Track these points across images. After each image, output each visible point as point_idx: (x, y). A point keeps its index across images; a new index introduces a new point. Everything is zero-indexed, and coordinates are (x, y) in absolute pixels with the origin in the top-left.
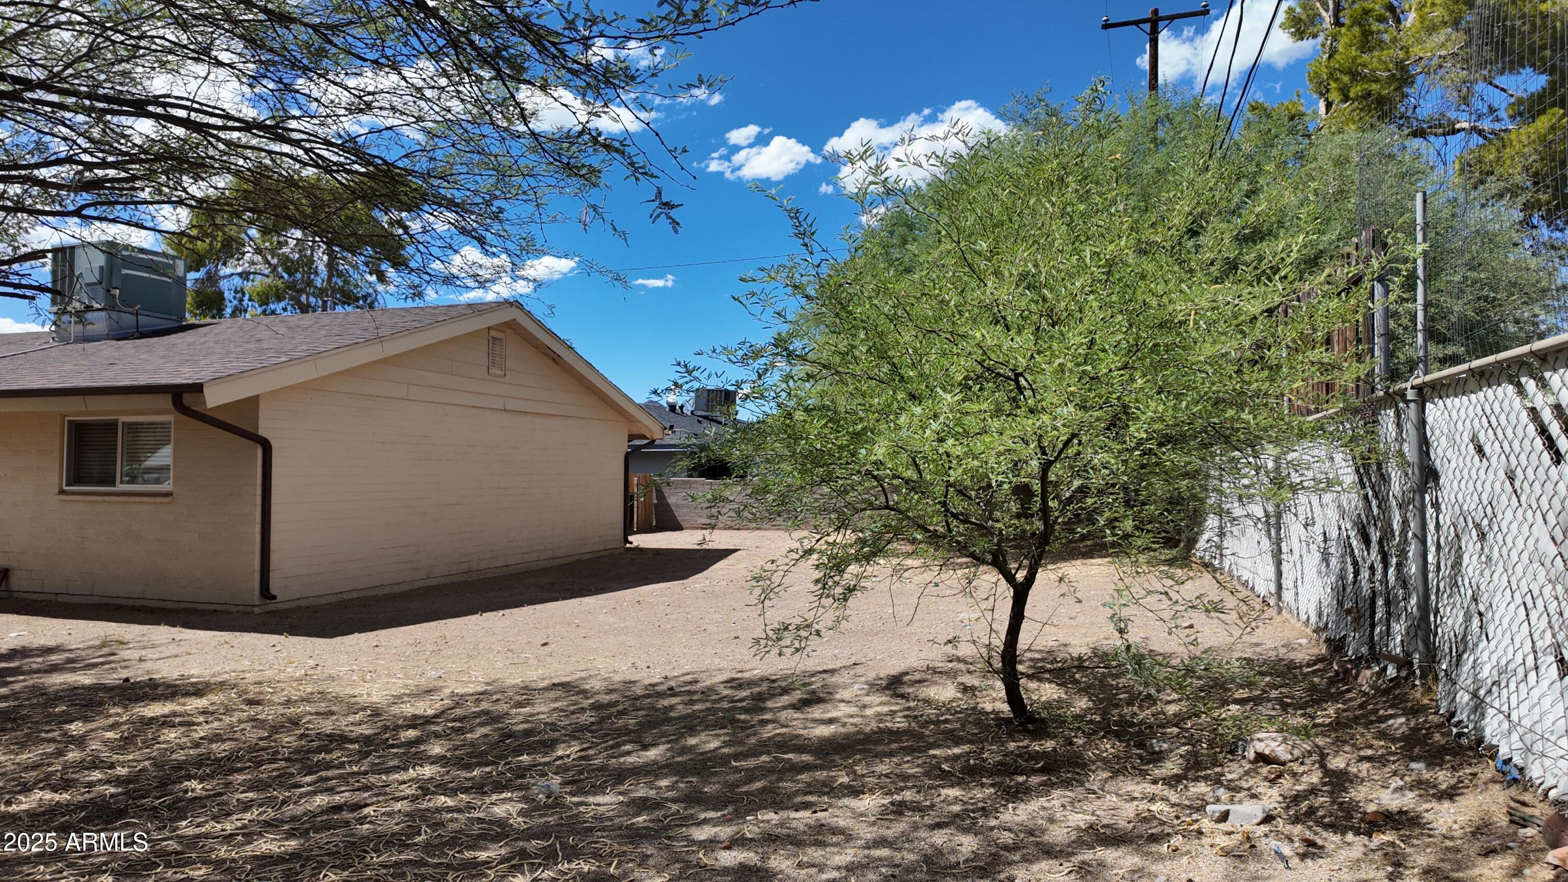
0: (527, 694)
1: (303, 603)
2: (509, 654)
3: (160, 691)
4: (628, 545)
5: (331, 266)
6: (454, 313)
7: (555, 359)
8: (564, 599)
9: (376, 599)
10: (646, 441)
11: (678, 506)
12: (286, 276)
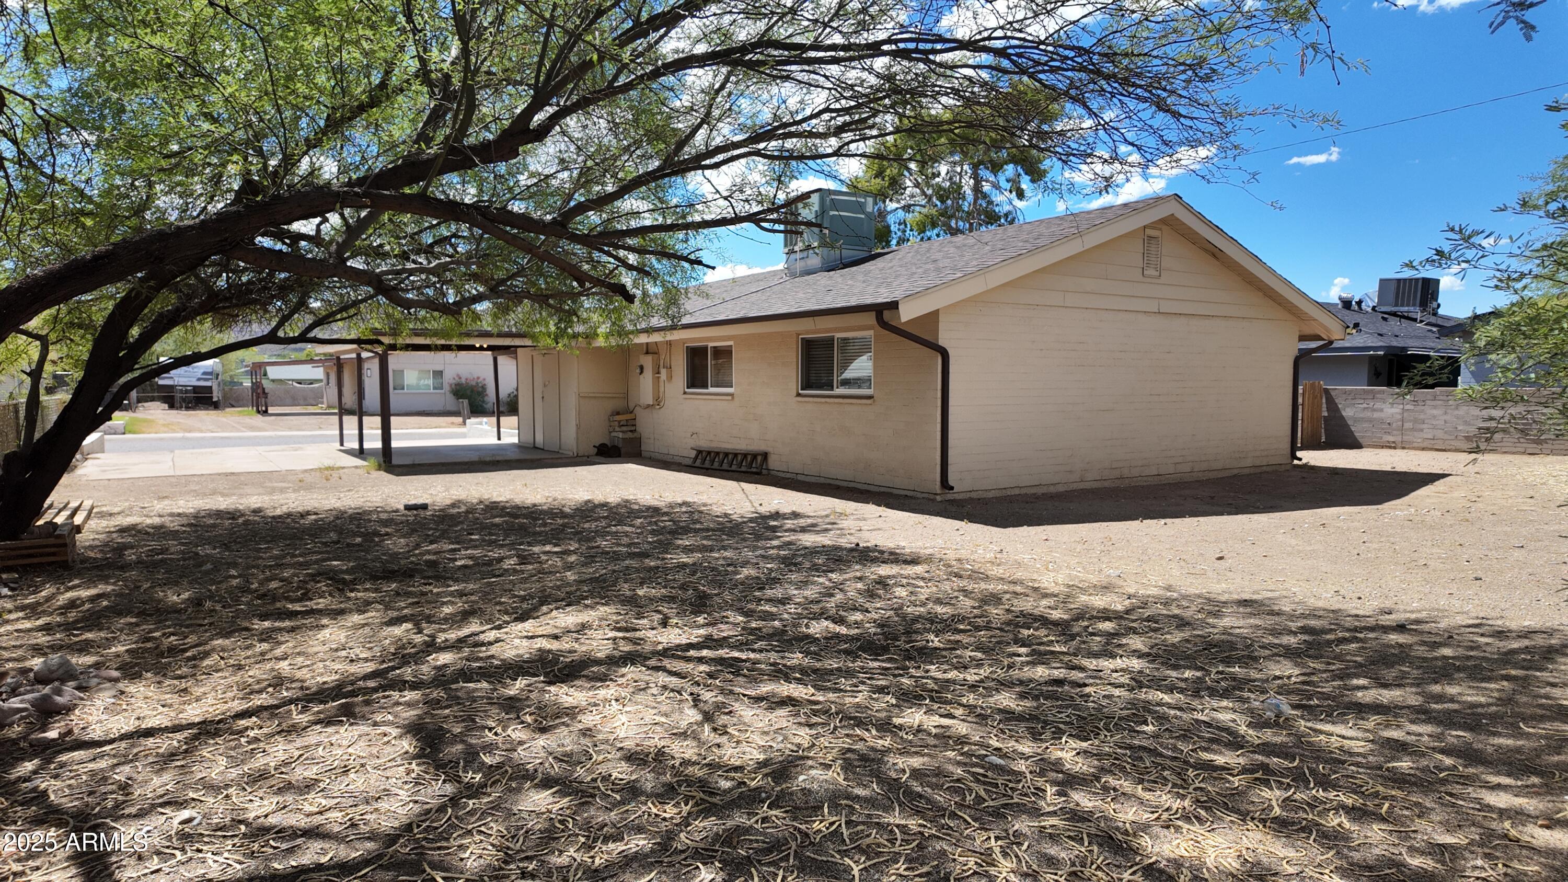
0: (1215, 607)
1: (974, 495)
2: (1182, 563)
3: (886, 556)
4: (1296, 462)
5: (977, 189)
6: (1110, 215)
7: (1215, 253)
8: (1229, 514)
9: (1036, 498)
10: (1322, 343)
11: (1356, 420)
12: (938, 203)
